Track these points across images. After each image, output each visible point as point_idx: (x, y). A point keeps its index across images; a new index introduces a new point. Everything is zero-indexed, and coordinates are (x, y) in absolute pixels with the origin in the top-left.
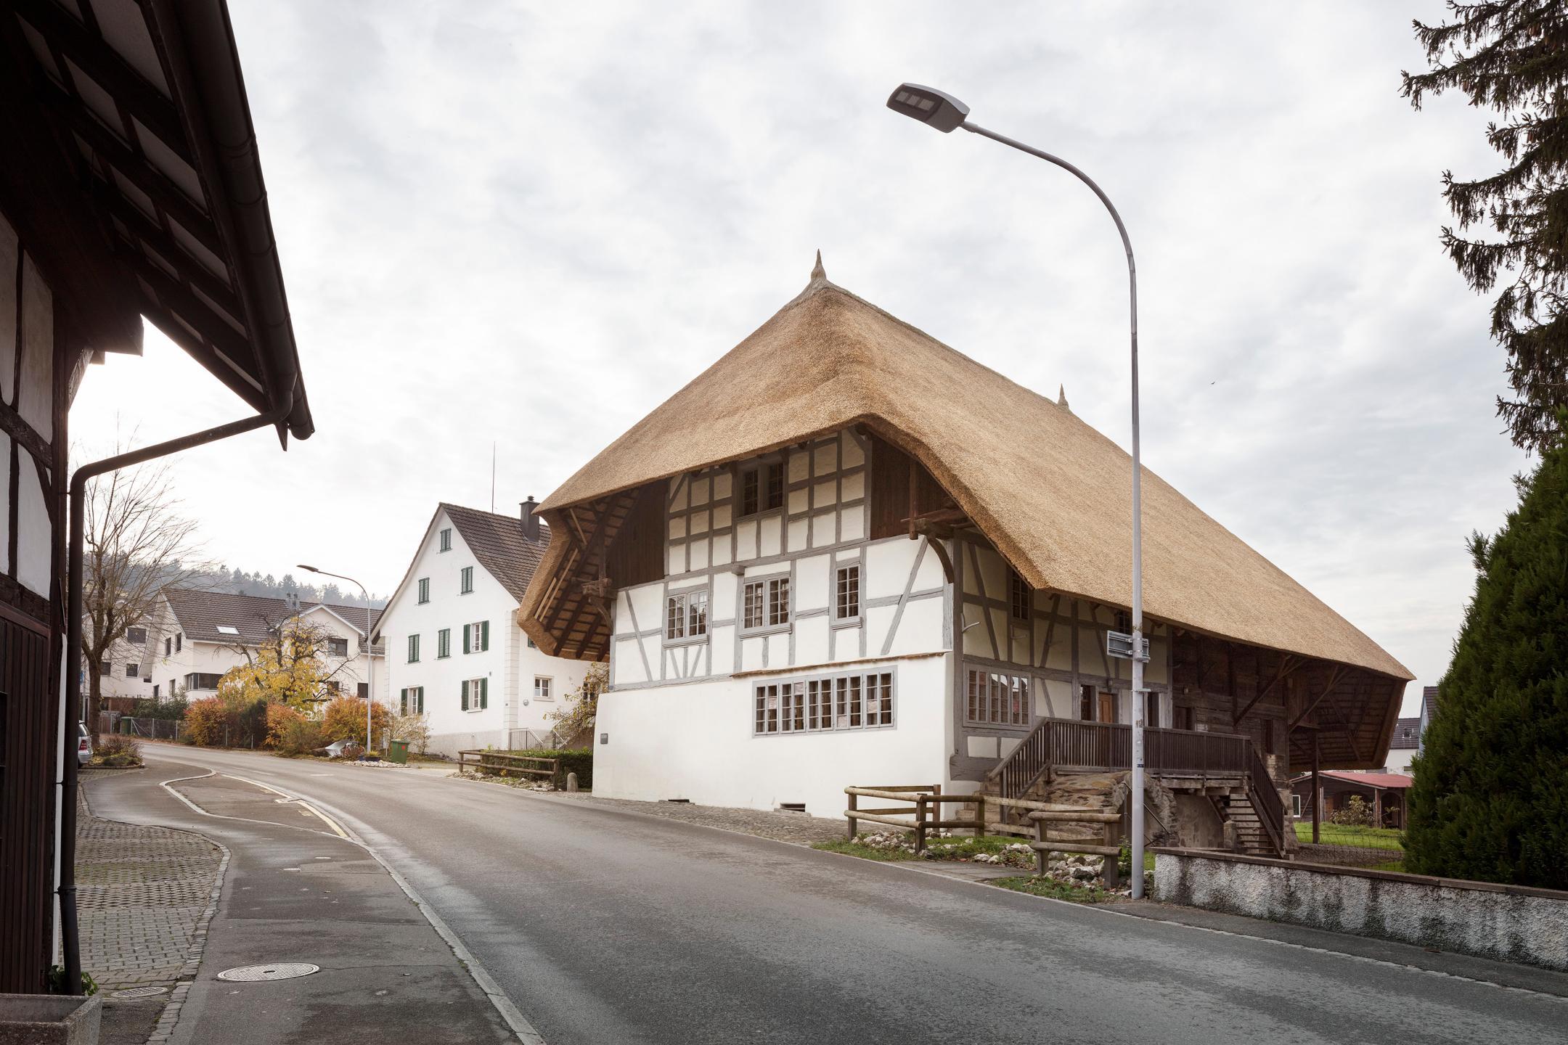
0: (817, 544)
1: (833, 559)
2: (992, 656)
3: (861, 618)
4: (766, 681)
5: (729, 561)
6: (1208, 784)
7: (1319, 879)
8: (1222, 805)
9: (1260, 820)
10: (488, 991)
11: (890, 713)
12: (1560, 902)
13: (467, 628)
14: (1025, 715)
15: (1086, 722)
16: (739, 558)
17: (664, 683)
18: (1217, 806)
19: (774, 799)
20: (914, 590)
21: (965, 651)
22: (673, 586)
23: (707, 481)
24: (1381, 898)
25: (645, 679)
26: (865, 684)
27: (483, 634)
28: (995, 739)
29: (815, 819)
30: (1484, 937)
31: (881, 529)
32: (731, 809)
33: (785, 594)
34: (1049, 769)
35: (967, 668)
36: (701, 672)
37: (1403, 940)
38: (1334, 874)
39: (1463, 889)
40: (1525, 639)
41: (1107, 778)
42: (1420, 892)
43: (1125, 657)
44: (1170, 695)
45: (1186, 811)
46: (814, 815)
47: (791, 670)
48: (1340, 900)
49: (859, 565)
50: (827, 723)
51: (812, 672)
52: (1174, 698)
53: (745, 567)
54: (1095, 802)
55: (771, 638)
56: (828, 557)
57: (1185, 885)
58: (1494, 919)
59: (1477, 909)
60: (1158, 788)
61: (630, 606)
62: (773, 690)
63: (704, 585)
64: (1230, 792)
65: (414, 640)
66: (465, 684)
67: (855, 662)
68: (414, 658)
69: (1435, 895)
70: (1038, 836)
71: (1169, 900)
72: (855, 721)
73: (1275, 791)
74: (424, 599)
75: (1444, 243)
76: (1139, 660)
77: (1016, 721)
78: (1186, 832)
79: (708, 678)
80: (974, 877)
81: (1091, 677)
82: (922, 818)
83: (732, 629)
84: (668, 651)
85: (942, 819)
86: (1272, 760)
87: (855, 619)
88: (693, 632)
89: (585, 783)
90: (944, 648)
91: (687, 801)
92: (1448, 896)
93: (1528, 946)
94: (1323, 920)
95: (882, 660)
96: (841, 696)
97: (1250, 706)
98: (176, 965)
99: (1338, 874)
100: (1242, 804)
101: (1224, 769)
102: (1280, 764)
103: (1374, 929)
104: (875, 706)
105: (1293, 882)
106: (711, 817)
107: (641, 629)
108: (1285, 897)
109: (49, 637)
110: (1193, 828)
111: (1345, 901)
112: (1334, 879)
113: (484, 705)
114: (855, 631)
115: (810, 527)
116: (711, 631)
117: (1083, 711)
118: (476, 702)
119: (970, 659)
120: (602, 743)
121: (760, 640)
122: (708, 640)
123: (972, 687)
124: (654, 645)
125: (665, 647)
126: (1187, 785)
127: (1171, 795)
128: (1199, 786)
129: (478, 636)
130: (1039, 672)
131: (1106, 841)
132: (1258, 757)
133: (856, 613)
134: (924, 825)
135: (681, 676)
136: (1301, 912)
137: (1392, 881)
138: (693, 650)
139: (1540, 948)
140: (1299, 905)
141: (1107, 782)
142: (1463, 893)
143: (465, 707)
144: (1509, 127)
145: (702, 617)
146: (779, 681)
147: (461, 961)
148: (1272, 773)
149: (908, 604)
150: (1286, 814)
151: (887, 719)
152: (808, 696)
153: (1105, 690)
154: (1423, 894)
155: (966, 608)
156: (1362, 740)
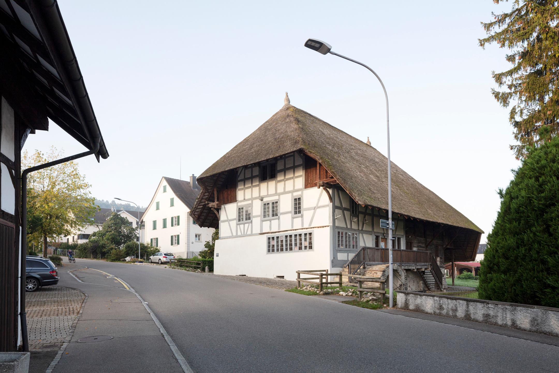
0: (287, 190)
1: (292, 195)
2: (345, 227)
3: (302, 214)
4: (271, 235)
5: (258, 196)
6: (417, 267)
7: (449, 301)
8: (422, 274)
9: (435, 279)
10: (170, 344)
11: (312, 246)
12: (527, 308)
13: (172, 218)
14: (357, 246)
15: (377, 248)
16: (261, 195)
17: (237, 236)
18: (420, 275)
19: (274, 275)
20: (319, 205)
21: (336, 225)
22: (240, 204)
23: (250, 169)
24: (470, 307)
25: (231, 235)
26: (303, 236)
27: (177, 220)
28: (347, 254)
29: (287, 281)
30: (503, 320)
31: (308, 184)
32: (260, 278)
33: (277, 207)
34: (364, 264)
35: (337, 231)
36: (249, 232)
37: (477, 321)
38: (454, 299)
39: (496, 304)
40: (514, 222)
41: (383, 266)
42: (482, 305)
43: (386, 228)
44: (405, 238)
45: (410, 276)
46: (287, 280)
47: (279, 232)
48: (457, 308)
49: (301, 197)
50: (291, 249)
51: (286, 232)
52: (406, 239)
53: (263, 198)
54: (380, 274)
55: (272, 221)
56: (291, 194)
57: (406, 303)
58: (506, 314)
59: (501, 311)
60: (400, 269)
61: (225, 211)
62: (273, 238)
63: (250, 204)
64: (425, 270)
65: (155, 223)
66: (172, 237)
67: (300, 229)
68: (155, 228)
69: (487, 306)
70: (359, 287)
71: (402, 308)
72: (300, 248)
73: (439, 269)
74: (158, 208)
75: (492, 93)
76: (391, 229)
77: (353, 247)
78: (410, 283)
79: (252, 235)
80: (338, 301)
81: (378, 233)
82: (321, 281)
83: (259, 218)
84: (238, 226)
85: (329, 281)
86: (438, 259)
87: (300, 215)
88: (246, 219)
89: (211, 270)
90: (329, 224)
91: (245, 275)
92: (492, 307)
93: (517, 323)
94: (451, 314)
95: (309, 228)
96: (296, 240)
97: (431, 241)
98: (64, 337)
99: (456, 299)
100: (429, 273)
101: (422, 262)
102: (441, 260)
103: (468, 317)
104: (307, 244)
105: (441, 302)
106: (253, 281)
107: (229, 218)
108: (439, 307)
109: (14, 228)
110: (413, 282)
111: (458, 308)
112: (454, 301)
113: (178, 243)
114: (300, 219)
115: (285, 185)
116: (252, 219)
117: (376, 244)
118: (176, 242)
119: (338, 227)
120: (217, 256)
121: (269, 222)
122: (251, 222)
123: (339, 237)
124: (234, 223)
125: (237, 224)
126: (410, 268)
127: (405, 271)
128: (414, 268)
129: (176, 221)
130: (361, 232)
131: (381, 288)
132: (434, 258)
133: (300, 213)
134: (322, 283)
135: (243, 234)
136: (444, 312)
137: (473, 302)
138: (246, 225)
139: (521, 324)
140: (444, 310)
141: (384, 267)
142: (496, 305)
143: (172, 244)
144: (513, 54)
145: (249, 214)
146: (275, 235)
147: (162, 334)
148: (438, 263)
149: (317, 210)
150: (443, 276)
151: (311, 247)
152: (285, 240)
153: (383, 237)
154: (483, 306)
155: (337, 211)
156: (468, 252)
